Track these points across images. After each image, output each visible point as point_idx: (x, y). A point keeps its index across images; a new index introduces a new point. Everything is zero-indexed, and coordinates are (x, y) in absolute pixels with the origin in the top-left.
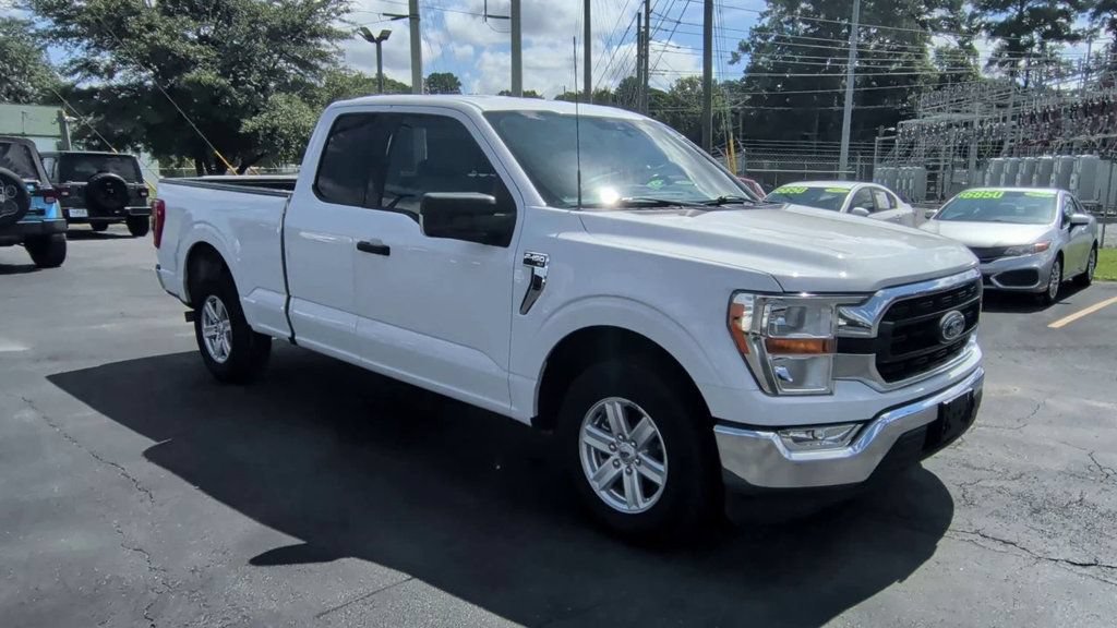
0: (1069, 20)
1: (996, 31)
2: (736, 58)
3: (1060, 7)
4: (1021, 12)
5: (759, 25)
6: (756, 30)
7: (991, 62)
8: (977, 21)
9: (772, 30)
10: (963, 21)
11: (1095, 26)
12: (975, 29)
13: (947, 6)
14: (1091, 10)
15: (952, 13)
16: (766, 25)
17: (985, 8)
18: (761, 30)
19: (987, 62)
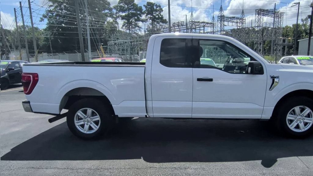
0: (141, 16)
1: (123, 18)
2: (42, 20)
3: (138, 13)
4: (129, 13)
5: (49, 9)
6: (48, 11)
7: (123, 26)
8: (118, 15)
9: (54, 12)
10: (114, 14)
11: (147, 18)
12: (118, 17)
13: (109, 10)
14: (145, 14)
15: (110, 12)
16: (52, 10)
17: (119, 11)
18: (50, 11)
19: (122, 26)
